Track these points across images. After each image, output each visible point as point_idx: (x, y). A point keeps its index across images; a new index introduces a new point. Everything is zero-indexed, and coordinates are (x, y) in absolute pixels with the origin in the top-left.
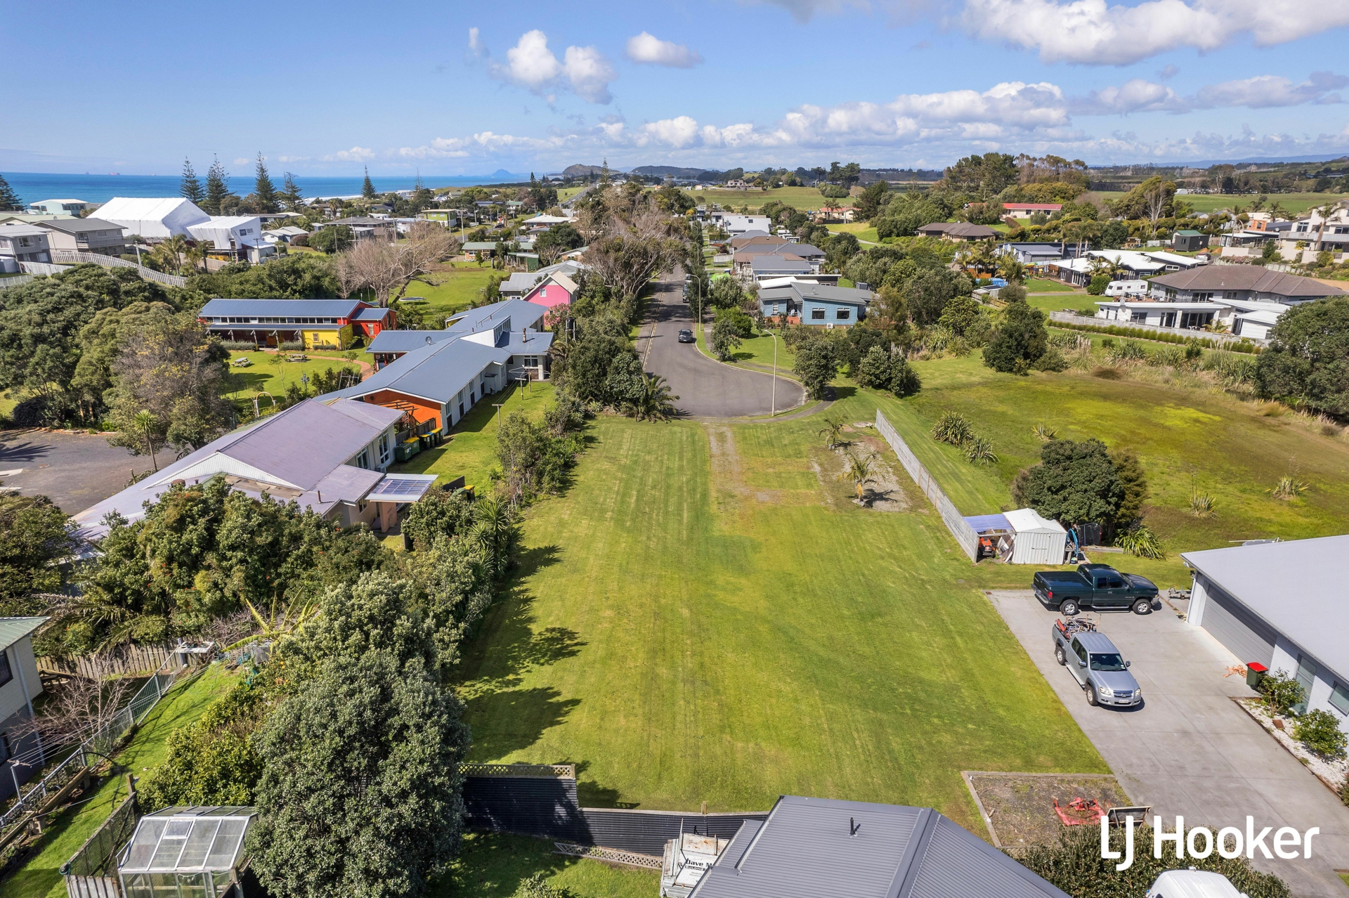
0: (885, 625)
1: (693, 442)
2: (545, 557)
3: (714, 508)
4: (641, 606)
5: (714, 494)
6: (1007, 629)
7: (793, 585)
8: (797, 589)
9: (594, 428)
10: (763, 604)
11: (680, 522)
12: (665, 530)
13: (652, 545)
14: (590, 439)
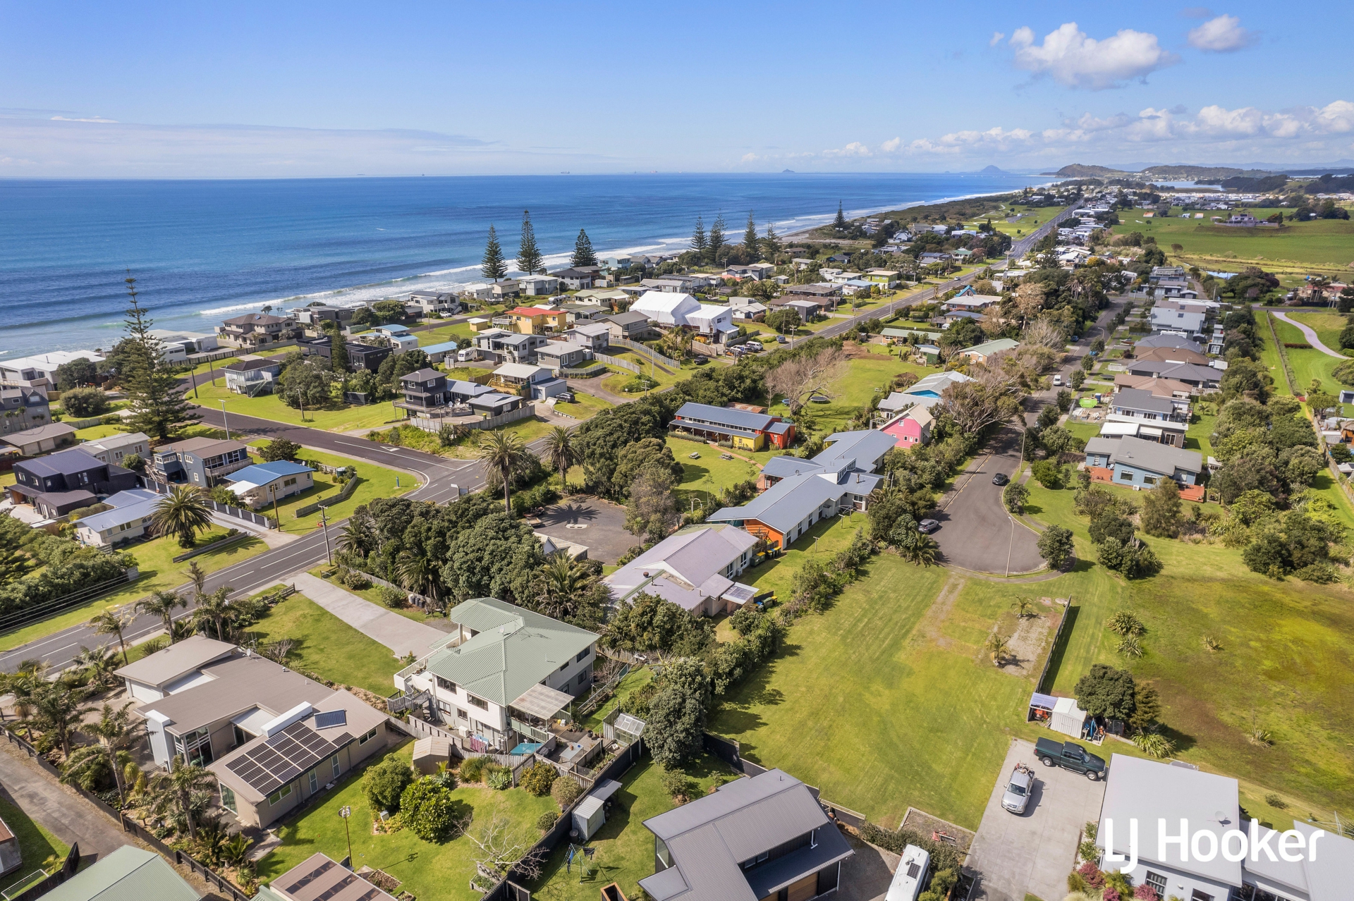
0: (939, 737)
1: (930, 589)
2: (792, 651)
3: (906, 642)
4: (822, 690)
5: (914, 632)
6: (1003, 760)
7: (911, 701)
8: (912, 705)
9: (873, 562)
10: (887, 707)
11: (880, 646)
12: (867, 650)
13: (853, 657)
14: (865, 573)
